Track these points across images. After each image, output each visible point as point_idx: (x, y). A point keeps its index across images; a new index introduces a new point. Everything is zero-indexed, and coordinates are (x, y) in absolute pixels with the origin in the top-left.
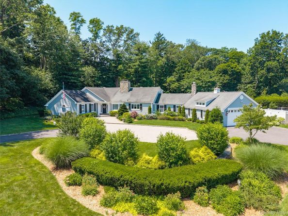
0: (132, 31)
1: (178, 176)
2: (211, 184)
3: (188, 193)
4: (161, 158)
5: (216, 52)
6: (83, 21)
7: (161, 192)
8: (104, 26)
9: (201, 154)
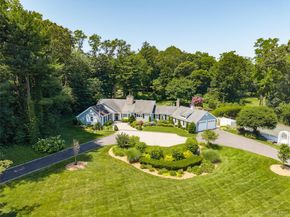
0: (125, 43)
1: (181, 163)
2: (192, 166)
3: (185, 169)
4: (174, 156)
5: (192, 57)
6: (85, 37)
7: (176, 169)
8: (102, 41)
9: (187, 154)
